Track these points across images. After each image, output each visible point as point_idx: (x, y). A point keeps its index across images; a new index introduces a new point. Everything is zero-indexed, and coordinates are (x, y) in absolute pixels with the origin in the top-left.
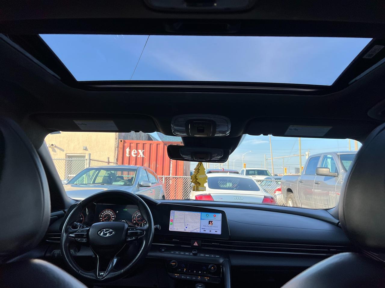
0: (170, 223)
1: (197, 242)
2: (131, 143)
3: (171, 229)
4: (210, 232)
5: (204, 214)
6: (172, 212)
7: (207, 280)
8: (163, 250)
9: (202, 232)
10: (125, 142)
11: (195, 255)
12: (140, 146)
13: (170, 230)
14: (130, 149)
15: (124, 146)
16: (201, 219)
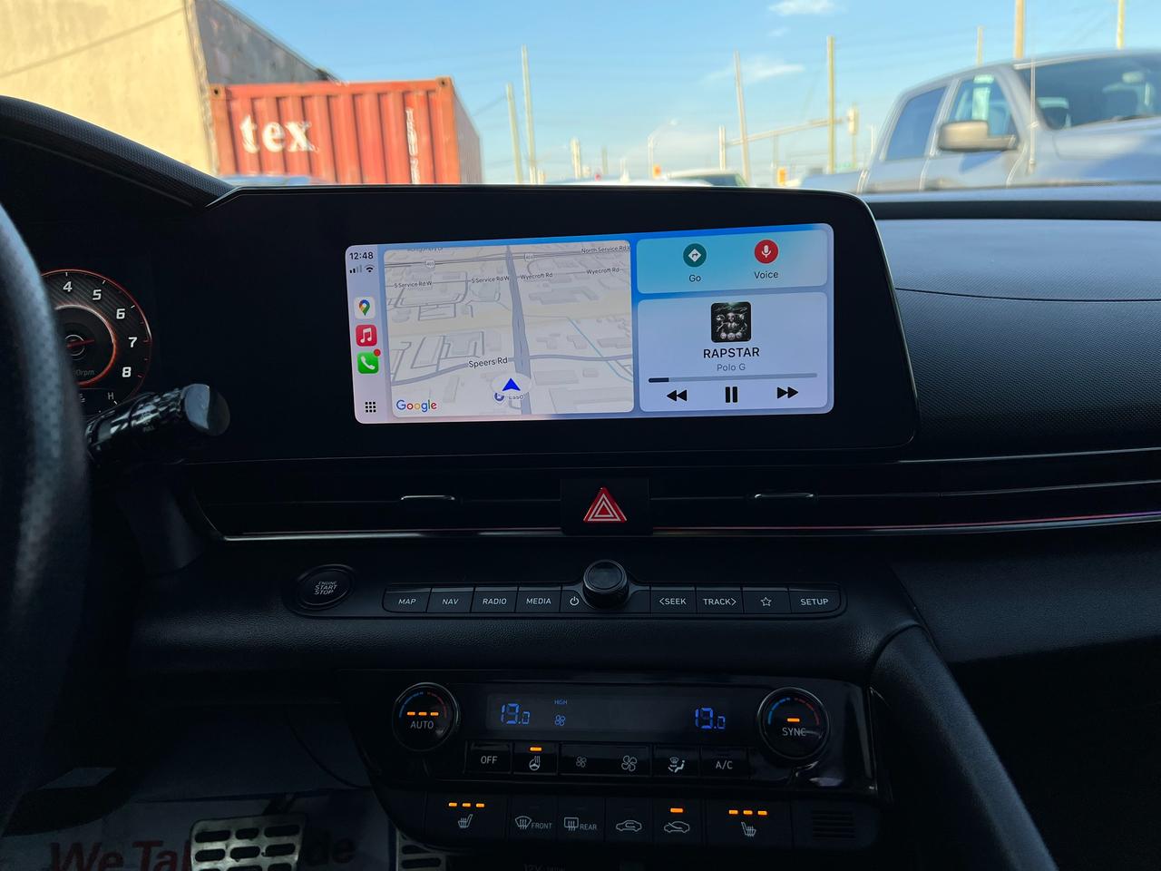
0: (358, 354)
1: (614, 498)
2: (253, 100)
3: (371, 407)
4: (732, 406)
5: (664, 248)
6: (356, 257)
7: (750, 832)
8: (326, 588)
9: (657, 404)
10: (229, 98)
11: (604, 603)
12: (291, 106)
13: (362, 416)
14: (255, 120)
15: (230, 114)
16: (637, 297)
